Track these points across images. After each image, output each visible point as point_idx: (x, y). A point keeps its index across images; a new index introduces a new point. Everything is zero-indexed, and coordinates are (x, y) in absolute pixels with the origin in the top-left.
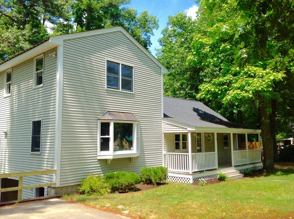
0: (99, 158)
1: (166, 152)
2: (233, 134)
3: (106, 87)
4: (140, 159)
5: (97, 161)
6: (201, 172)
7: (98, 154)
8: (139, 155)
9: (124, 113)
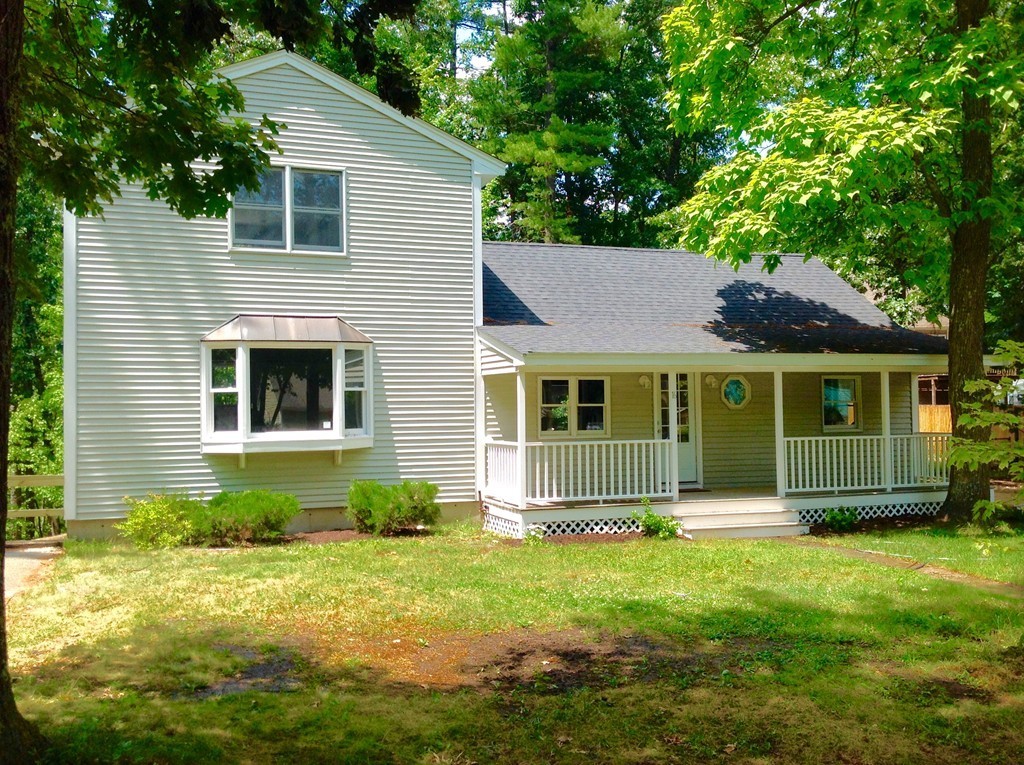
0: (207, 450)
1: (495, 439)
2: (784, 374)
3: (229, 244)
4: (371, 457)
5: (200, 457)
6: (570, 505)
7: (203, 440)
8: (371, 445)
9: (304, 317)
